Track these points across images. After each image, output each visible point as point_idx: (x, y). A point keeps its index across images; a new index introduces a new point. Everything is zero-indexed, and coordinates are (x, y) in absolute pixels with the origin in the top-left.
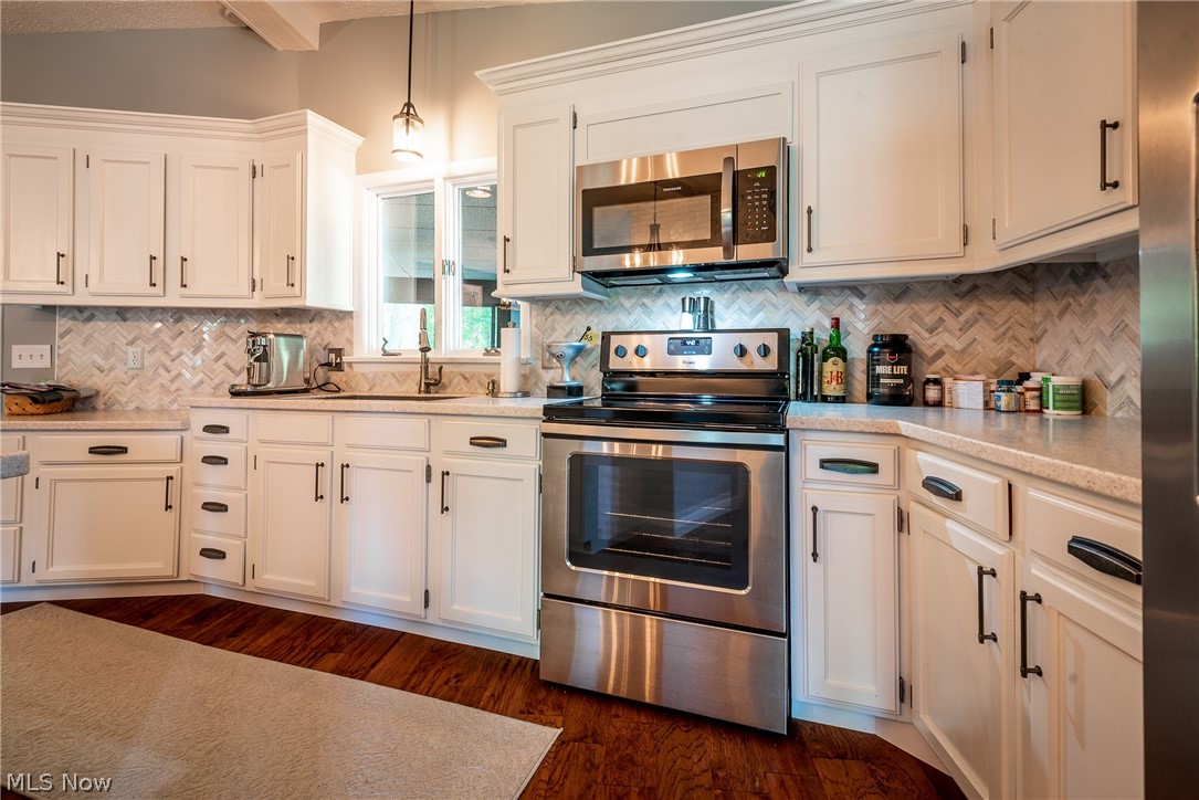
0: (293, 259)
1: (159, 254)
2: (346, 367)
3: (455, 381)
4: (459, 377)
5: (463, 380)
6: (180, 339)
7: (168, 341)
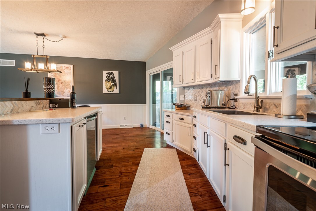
0: (217, 66)
1: (194, 72)
2: (238, 100)
3: (271, 107)
4: (273, 105)
5: (275, 107)
6: (203, 93)
7: (201, 93)
